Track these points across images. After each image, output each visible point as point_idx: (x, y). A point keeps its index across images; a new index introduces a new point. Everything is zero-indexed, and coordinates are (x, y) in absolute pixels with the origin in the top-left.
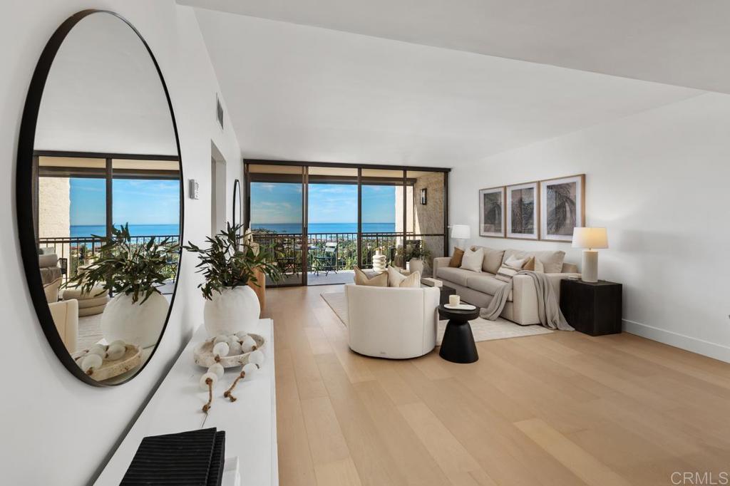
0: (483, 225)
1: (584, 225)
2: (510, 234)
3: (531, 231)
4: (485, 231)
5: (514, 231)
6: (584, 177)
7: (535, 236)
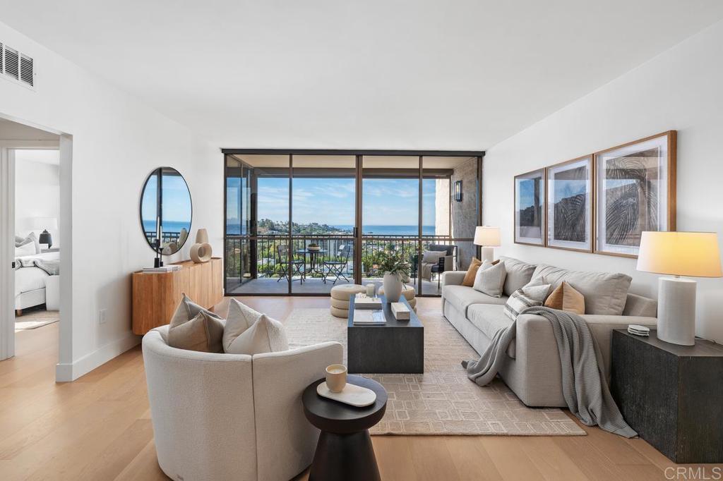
0: (518, 227)
1: (673, 227)
2: (552, 242)
3: (581, 238)
4: (521, 235)
5: (557, 237)
6: (673, 136)
7: (587, 245)
